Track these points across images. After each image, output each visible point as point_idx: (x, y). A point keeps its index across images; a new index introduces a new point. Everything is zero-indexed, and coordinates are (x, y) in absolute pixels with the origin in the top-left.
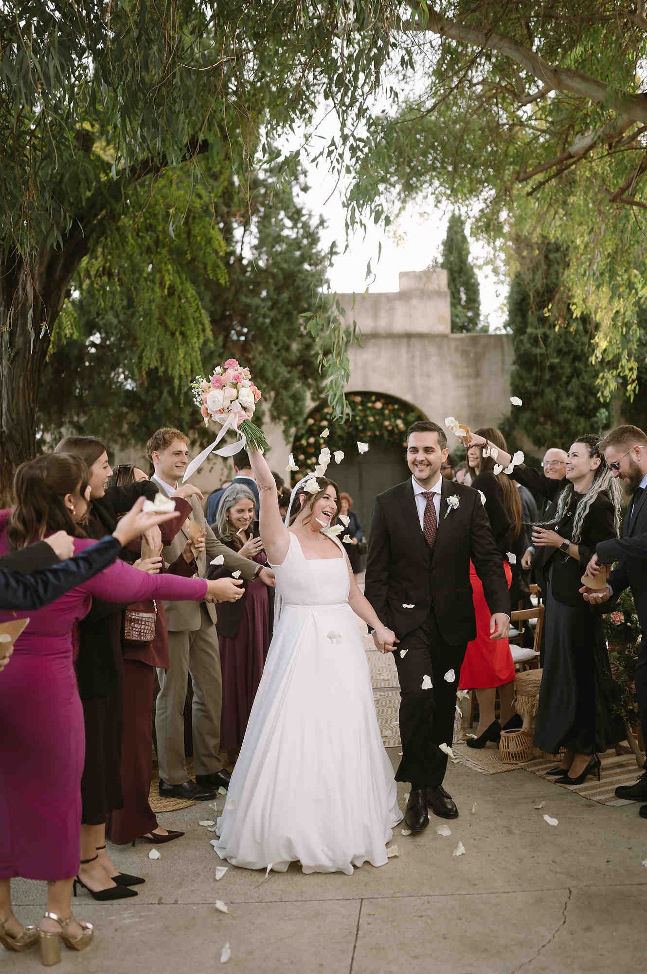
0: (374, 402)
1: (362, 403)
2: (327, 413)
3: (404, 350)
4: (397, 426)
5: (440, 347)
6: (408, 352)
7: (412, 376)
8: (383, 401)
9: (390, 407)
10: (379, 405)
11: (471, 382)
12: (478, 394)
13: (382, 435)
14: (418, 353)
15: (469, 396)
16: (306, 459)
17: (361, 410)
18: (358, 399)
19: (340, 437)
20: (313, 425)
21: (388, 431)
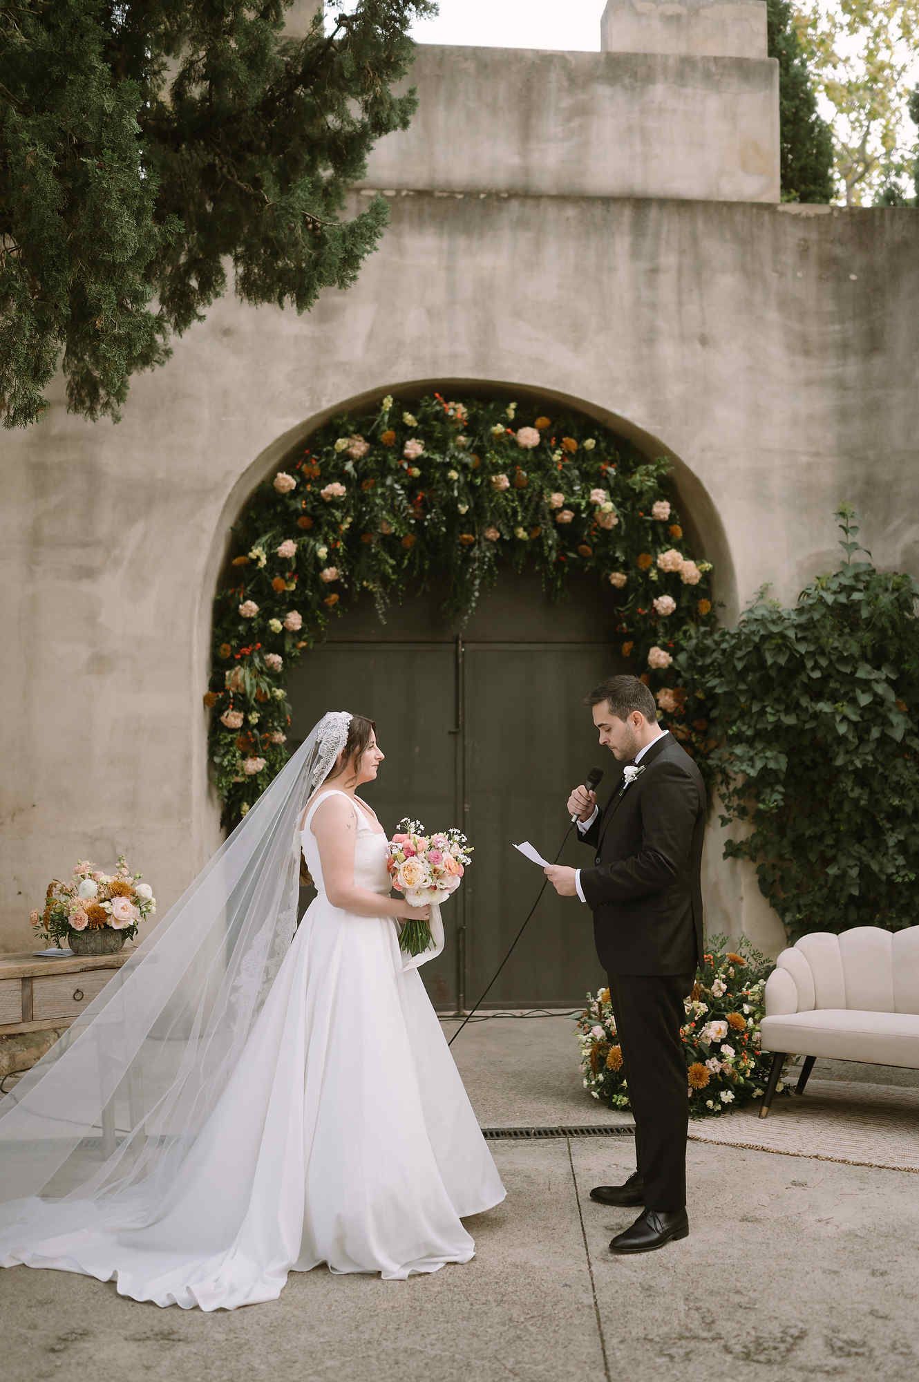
0: (515, 425)
1: (471, 428)
2: (346, 456)
3: (622, 244)
4: (592, 506)
5: (746, 242)
6: (635, 254)
7: (649, 338)
8: (543, 421)
9: (571, 443)
10: (529, 436)
11: (852, 368)
12: (873, 409)
13: (539, 542)
14: (669, 260)
15: (843, 415)
16: (266, 614)
17: (463, 448)
18: (458, 411)
19: (390, 543)
20: (295, 493)
21: (559, 526)
